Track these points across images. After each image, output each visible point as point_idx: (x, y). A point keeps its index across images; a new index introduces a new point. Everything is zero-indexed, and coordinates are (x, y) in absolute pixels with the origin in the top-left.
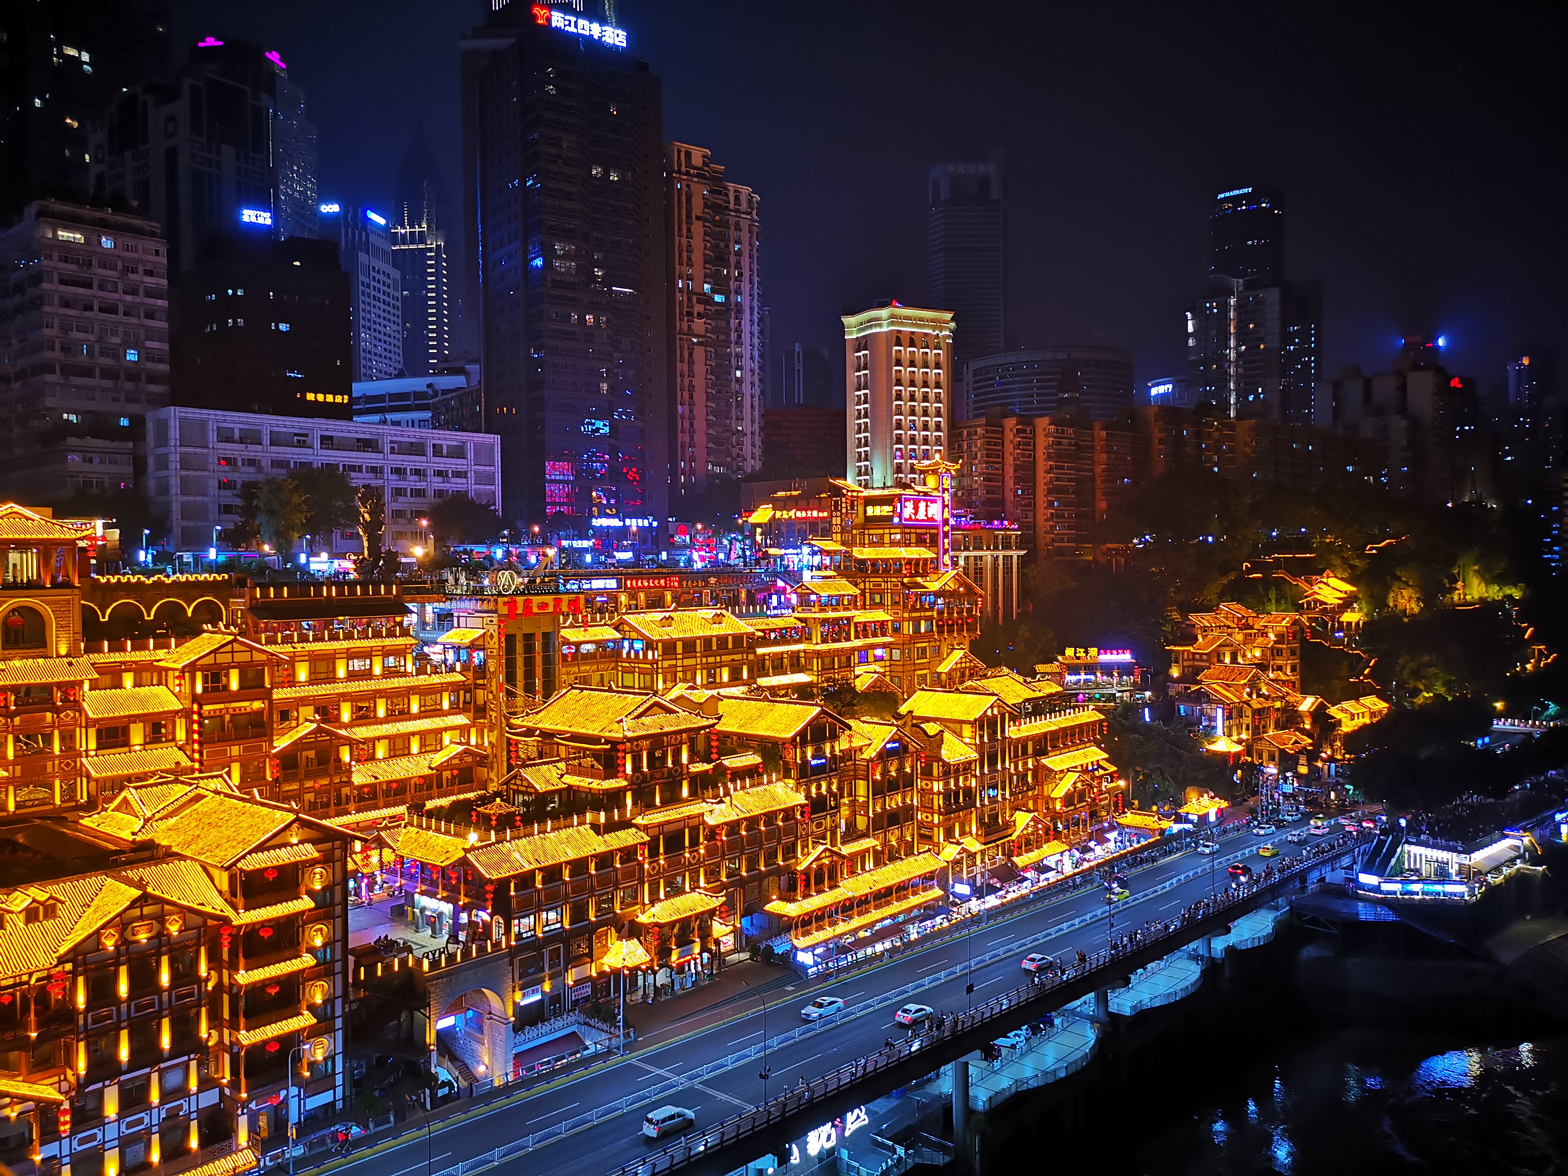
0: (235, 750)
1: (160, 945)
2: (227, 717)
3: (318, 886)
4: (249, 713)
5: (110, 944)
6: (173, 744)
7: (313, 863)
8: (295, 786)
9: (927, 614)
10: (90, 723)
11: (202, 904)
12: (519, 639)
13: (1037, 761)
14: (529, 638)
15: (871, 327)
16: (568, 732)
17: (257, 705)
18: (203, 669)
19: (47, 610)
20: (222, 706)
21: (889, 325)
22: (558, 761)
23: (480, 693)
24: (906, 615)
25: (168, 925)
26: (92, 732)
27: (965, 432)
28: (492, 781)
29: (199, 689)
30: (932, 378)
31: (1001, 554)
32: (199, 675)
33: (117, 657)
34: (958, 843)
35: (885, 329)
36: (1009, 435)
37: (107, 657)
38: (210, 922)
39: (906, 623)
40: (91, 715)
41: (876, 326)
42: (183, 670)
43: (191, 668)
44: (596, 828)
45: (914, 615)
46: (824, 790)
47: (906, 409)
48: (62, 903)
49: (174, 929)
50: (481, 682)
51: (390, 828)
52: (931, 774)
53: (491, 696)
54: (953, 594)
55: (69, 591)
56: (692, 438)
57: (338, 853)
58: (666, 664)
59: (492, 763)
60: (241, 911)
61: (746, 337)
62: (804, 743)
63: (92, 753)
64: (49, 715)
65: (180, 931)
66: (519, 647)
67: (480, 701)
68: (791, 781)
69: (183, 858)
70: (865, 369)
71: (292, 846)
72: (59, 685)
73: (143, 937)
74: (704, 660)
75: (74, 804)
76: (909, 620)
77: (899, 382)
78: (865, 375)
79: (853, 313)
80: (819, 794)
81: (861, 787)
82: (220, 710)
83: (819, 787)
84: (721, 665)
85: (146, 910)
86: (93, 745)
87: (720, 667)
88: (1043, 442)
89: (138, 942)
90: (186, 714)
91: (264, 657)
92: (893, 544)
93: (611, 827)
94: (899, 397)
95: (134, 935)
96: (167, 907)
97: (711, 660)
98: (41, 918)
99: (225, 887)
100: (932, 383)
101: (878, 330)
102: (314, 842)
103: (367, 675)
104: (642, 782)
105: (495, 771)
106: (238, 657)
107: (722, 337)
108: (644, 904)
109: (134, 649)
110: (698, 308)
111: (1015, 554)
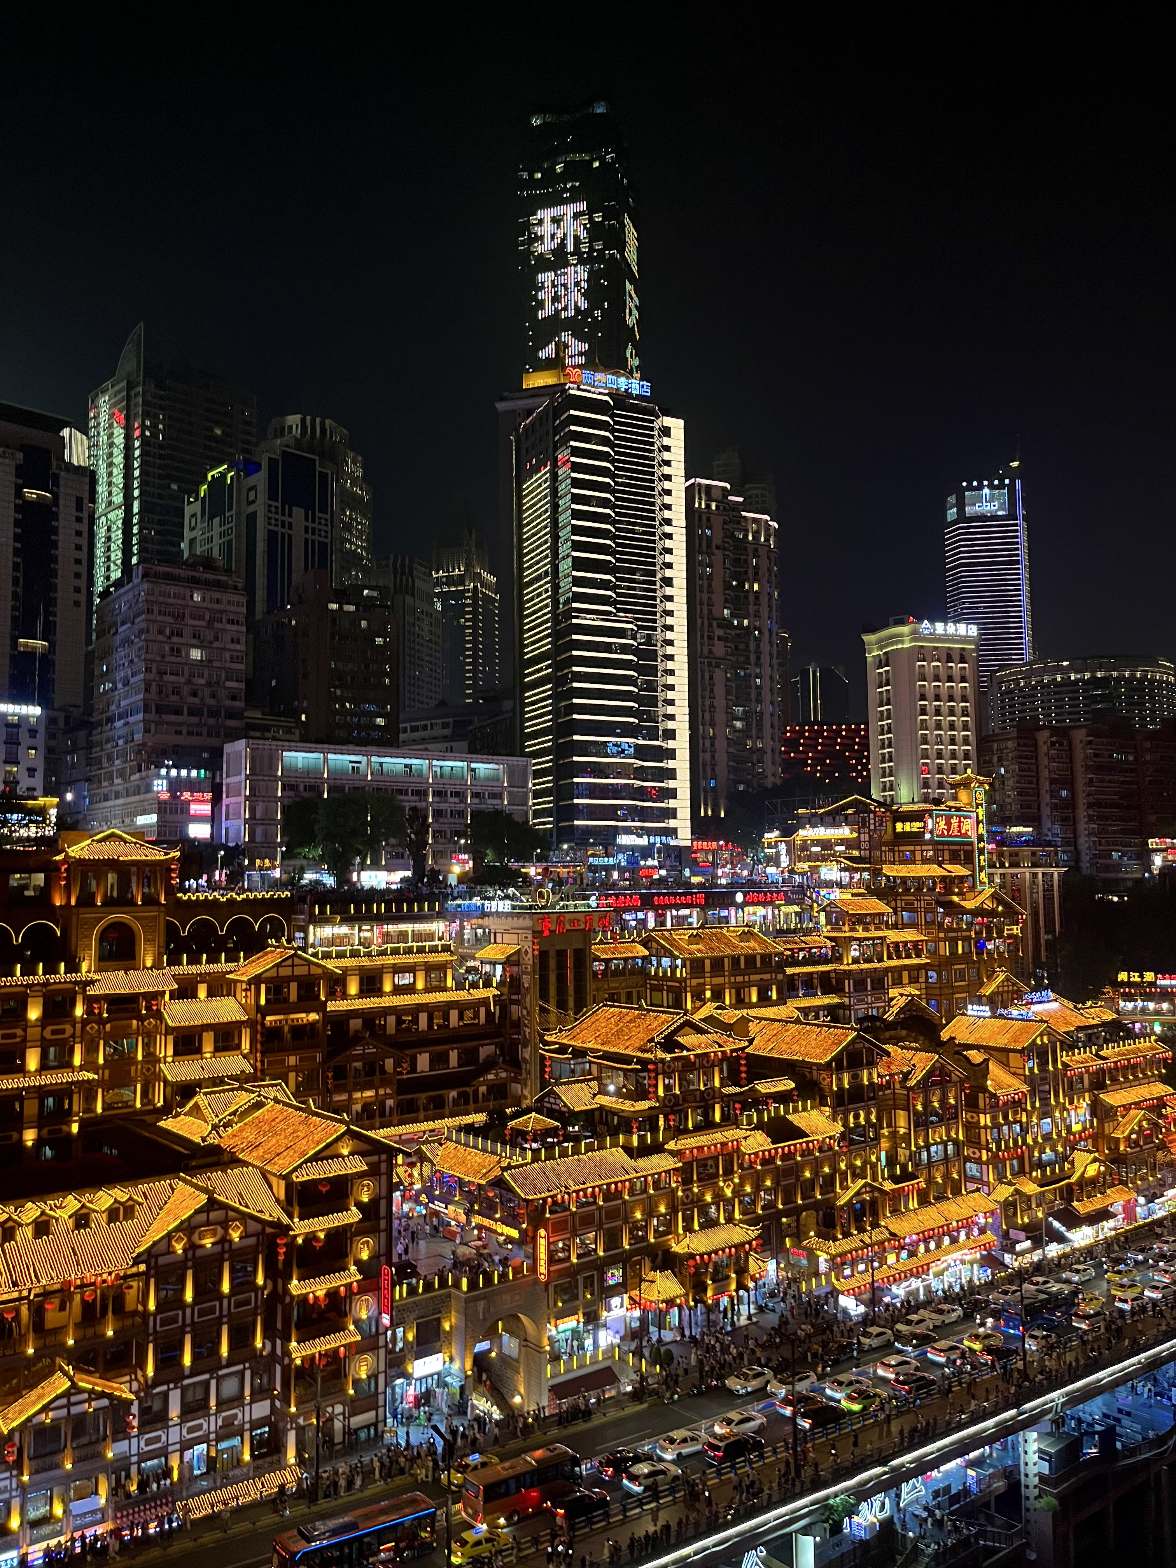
0: (292, 1060)
1: (223, 1251)
2: (286, 1028)
3: (365, 1199)
4: (305, 1025)
5: (179, 1248)
6: (238, 1052)
7: (362, 1175)
8: (344, 1097)
9: (964, 934)
10: (169, 1030)
11: (261, 1212)
12: (552, 954)
13: (1094, 1095)
14: (561, 954)
15: (892, 644)
16: (599, 1051)
17: (313, 1016)
18: (267, 981)
19: (137, 926)
20: (281, 1017)
21: (912, 641)
22: (590, 1080)
23: (514, 1008)
24: (942, 935)
25: (230, 1231)
26: (170, 1039)
27: (995, 746)
28: (526, 1098)
29: (263, 1002)
30: (958, 694)
31: (1040, 871)
32: (263, 986)
33: (194, 969)
34: (1010, 1184)
35: (907, 645)
36: (1044, 749)
37: (185, 968)
38: (269, 1230)
39: (942, 944)
40: (170, 1023)
41: (897, 643)
42: (249, 983)
43: (256, 981)
44: (629, 1151)
45: (951, 935)
46: (862, 1120)
47: (931, 724)
48: (140, 1204)
49: (235, 1236)
50: (515, 997)
51: (430, 1143)
52: (976, 1106)
53: (525, 1012)
54: (993, 913)
55: (156, 908)
56: (713, 757)
57: (384, 1167)
58: (694, 982)
59: (526, 1080)
60: (296, 1220)
61: (765, 659)
62: (840, 1068)
63: (169, 1059)
64: (135, 1022)
65: (241, 1238)
66: (552, 964)
67: (515, 1017)
68: (827, 1109)
69: (246, 1164)
70: (888, 684)
71: (343, 1157)
72: (144, 995)
73: (208, 1242)
74: (732, 979)
75: (151, 1107)
76: (944, 940)
77: (923, 697)
78: (887, 691)
79: (873, 630)
80: (857, 1125)
81: (902, 1120)
82: (280, 1021)
83: (857, 1117)
84: (750, 985)
85: (213, 1215)
86: (170, 1052)
87: (749, 987)
88: (1080, 755)
89: (203, 1246)
90: (251, 1024)
91: (320, 971)
92: (925, 861)
93: (644, 1151)
94: (923, 712)
95: (200, 1239)
96: (231, 1213)
97: (739, 979)
98: (121, 1218)
99: (282, 1196)
100: (958, 697)
101: (900, 646)
102: (363, 1154)
103: (410, 989)
104: (675, 1105)
105: (528, 1088)
106: (299, 971)
107: (742, 659)
108: (678, 1235)
109: (208, 962)
110: (719, 632)
111: (1055, 872)
